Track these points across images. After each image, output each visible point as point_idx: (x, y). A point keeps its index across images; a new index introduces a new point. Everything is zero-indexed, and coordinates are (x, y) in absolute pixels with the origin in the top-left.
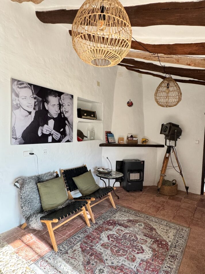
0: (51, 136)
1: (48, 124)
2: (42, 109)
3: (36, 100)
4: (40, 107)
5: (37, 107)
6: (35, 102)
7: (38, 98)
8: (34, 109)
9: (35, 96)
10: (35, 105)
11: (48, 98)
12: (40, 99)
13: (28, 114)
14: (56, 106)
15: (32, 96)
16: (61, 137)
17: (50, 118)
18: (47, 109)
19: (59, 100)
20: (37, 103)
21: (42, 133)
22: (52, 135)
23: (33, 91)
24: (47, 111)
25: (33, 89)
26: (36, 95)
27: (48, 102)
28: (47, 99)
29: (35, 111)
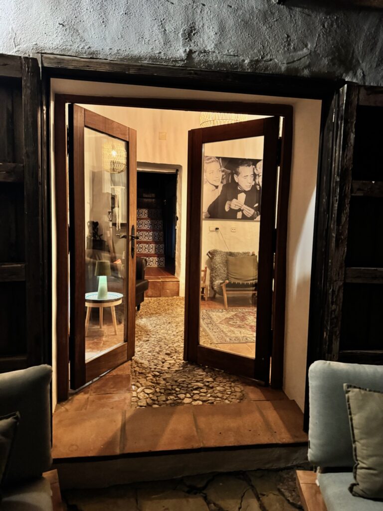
1: (237, 199)
2: (230, 182)
4: (228, 180)
5: (225, 180)
6: (223, 176)
7: (227, 170)
8: (222, 182)
9: (223, 169)
10: (223, 179)
11: (238, 170)
12: (229, 171)
13: (215, 188)
14: (249, 177)
15: (220, 170)
16: (254, 213)
17: (241, 192)
18: (237, 181)
19: (254, 169)
20: (225, 176)
21: (230, 208)
22: (242, 211)
23: (221, 164)
24: (237, 184)
25: (221, 162)
26: (225, 167)
27: (238, 174)
29: (222, 185)
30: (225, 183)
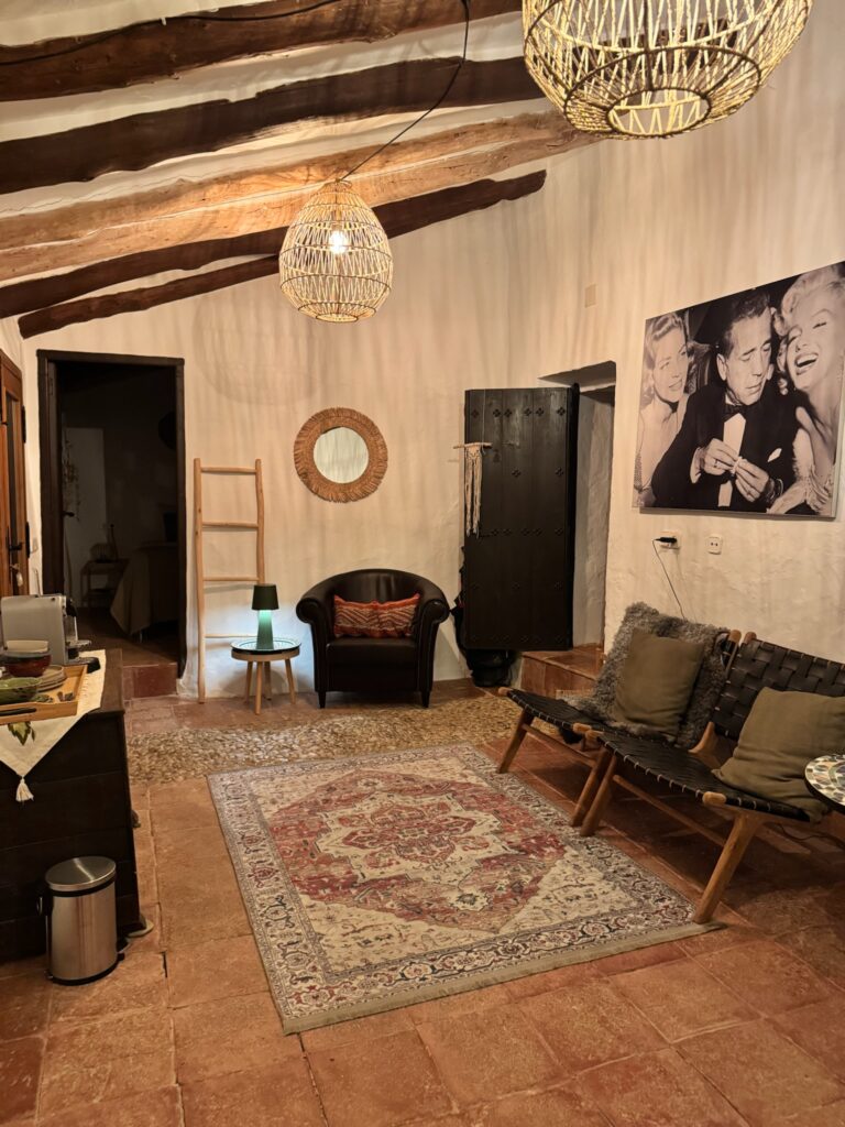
0: (729, 483)
2: (706, 383)
3: (692, 359)
4: (702, 378)
5: (695, 382)
6: (690, 367)
7: (701, 346)
8: (686, 390)
9: (691, 344)
10: (689, 377)
11: (730, 335)
12: (705, 348)
13: (670, 410)
14: (758, 351)
15: (684, 349)
17: (732, 412)
18: (724, 378)
19: (773, 320)
20: (694, 367)
21: (702, 471)
22: (733, 478)
23: (688, 331)
24: (724, 386)
25: (687, 325)
26: (696, 339)
28: (727, 337)
29: (687, 397)
30: (694, 391)
